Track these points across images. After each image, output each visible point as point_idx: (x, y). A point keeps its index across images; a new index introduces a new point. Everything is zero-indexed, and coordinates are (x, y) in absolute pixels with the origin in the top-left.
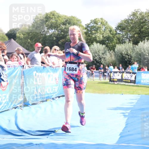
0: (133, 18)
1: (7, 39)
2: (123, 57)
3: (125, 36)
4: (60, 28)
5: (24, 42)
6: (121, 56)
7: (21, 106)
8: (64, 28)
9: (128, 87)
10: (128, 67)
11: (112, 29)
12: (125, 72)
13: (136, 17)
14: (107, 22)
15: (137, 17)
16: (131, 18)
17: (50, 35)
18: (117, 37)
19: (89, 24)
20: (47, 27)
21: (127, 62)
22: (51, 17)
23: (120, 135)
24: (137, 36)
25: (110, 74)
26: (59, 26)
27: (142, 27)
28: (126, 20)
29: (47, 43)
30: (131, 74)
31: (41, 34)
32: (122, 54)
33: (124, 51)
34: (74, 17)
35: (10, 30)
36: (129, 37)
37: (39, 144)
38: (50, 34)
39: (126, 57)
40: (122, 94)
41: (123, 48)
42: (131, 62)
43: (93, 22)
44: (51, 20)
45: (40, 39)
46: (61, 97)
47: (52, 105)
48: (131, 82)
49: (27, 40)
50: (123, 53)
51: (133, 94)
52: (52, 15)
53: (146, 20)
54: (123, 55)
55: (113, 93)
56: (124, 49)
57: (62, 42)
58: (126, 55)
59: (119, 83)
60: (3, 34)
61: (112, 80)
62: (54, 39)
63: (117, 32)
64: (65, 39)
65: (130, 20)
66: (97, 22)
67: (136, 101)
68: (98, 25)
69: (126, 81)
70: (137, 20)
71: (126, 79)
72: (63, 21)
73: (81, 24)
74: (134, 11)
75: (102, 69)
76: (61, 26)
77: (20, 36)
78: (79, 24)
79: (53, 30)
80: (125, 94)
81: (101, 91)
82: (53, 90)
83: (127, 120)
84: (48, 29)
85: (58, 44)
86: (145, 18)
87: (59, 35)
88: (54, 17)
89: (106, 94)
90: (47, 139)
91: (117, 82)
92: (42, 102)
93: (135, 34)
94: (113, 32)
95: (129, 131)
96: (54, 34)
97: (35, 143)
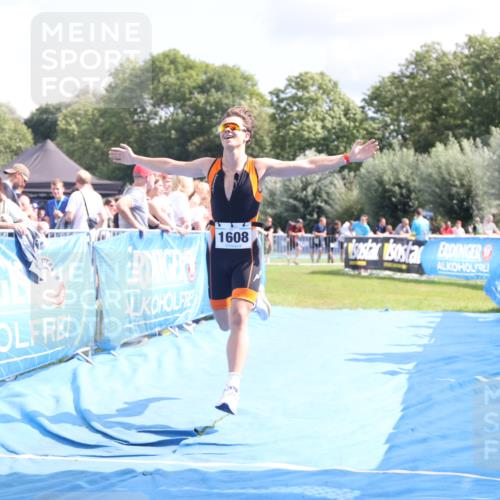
0: (415, 71)
1: (29, 135)
2: (386, 191)
3: (392, 127)
4: (191, 102)
5: (80, 146)
6: (380, 189)
7: (86, 353)
8: (203, 101)
9: (401, 285)
10: (401, 222)
11: (351, 105)
12: (392, 241)
13: (425, 68)
14: (335, 85)
15: (429, 68)
16: (410, 70)
17: (160, 123)
18: (365, 129)
19: (283, 92)
20: (152, 98)
21: (396, 207)
22: (166, 66)
23: (388, 441)
24: (427, 126)
25: (345, 245)
26: (188, 96)
27: (444, 100)
28: (395, 78)
29: (153, 148)
30: (410, 247)
31: (135, 122)
32: (381, 182)
33: (389, 172)
34: (232, 70)
35: (37, 110)
36: (402, 130)
37: (151, 474)
38: (163, 121)
39: (394, 192)
40: (387, 310)
41: (383, 163)
42: (410, 207)
43: (293, 84)
44: (166, 77)
45: (129, 137)
46: (203, 322)
47: (179, 349)
48: (410, 269)
49: (89, 141)
50: (386, 178)
51: (418, 308)
52: (167, 61)
53: (455, 78)
54: (384, 187)
55: (357, 307)
56: (386, 167)
57: (198, 144)
58: (394, 184)
59: (374, 272)
60: (17, 120)
61: (351, 263)
62: (173, 136)
63: (366, 115)
64: (206, 137)
65: (407, 77)
66: (306, 84)
67: (430, 331)
68: (308, 92)
69: (395, 266)
70: (427, 76)
71: (393, 261)
72: (200, 82)
73: (255, 88)
74: (419, 50)
75: (322, 231)
76: (196, 95)
77: (69, 127)
78: (250, 87)
79: (172, 109)
80: (393, 309)
81: (323, 300)
82: (181, 301)
83: (406, 393)
84: (154, 105)
85: (187, 151)
86: (453, 72)
87: (189, 124)
88: (172, 67)
89: (338, 311)
90: (174, 456)
91: (369, 271)
92: (146, 339)
93: (422, 120)
94: (355, 114)
95: (412, 430)
96: (174, 121)
97: (140, 470)
